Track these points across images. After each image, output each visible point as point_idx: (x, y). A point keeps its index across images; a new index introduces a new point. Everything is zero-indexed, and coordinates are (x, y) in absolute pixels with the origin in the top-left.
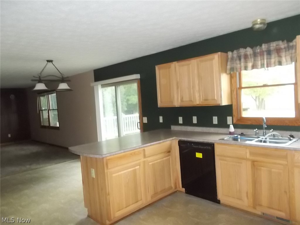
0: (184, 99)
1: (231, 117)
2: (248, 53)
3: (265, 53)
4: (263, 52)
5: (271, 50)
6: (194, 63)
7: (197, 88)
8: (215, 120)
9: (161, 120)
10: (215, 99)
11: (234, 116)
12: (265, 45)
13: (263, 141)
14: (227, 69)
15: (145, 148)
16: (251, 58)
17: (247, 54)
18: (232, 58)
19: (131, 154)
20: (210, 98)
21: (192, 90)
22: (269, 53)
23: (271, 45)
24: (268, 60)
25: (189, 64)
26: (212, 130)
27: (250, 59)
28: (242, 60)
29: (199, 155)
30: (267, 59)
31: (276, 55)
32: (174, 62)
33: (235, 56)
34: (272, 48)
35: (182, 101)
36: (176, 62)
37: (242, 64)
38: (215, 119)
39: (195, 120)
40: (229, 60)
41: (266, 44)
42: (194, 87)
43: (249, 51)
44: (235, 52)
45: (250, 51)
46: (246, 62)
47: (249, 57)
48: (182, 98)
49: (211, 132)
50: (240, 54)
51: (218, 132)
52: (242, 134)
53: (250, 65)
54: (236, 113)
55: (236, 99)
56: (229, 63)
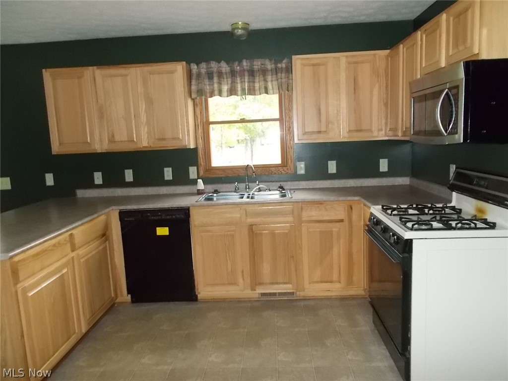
0: (117, 138)
1: (196, 167)
2: (224, 70)
3: (246, 74)
4: (244, 70)
5: (255, 69)
6: (135, 73)
7: (144, 118)
8: (168, 173)
9: (50, 179)
10: (179, 138)
11: (201, 165)
12: (246, 62)
13: (250, 197)
14: (192, 90)
15: (73, 232)
16: (227, 78)
17: (221, 70)
18: (199, 75)
19: (54, 245)
20: (169, 135)
21: (133, 121)
22: (252, 73)
23: (255, 63)
24: (251, 84)
25: (126, 75)
26: (164, 190)
27: (225, 80)
28: (215, 79)
29: (162, 231)
30: (249, 82)
31: (262, 79)
32: (90, 68)
33: (203, 71)
34: (256, 67)
35: (112, 140)
36: (95, 67)
37: (216, 86)
38: (168, 171)
39: (129, 175)
40: (194, 77)
41: (248, 61)
42: (137, 116)
43: (224, 67)
44: (203, 65)
45: (226, 68)
46: (220, 83)
47: (225, 76)
48: (113, 136)
49: (161, 193)
50: (211, 69)
51: (176, 193)
52: (216, 192)
53: (225, 88)
54: (204, 161)
55: (203, 138)
56: (194, 82)
